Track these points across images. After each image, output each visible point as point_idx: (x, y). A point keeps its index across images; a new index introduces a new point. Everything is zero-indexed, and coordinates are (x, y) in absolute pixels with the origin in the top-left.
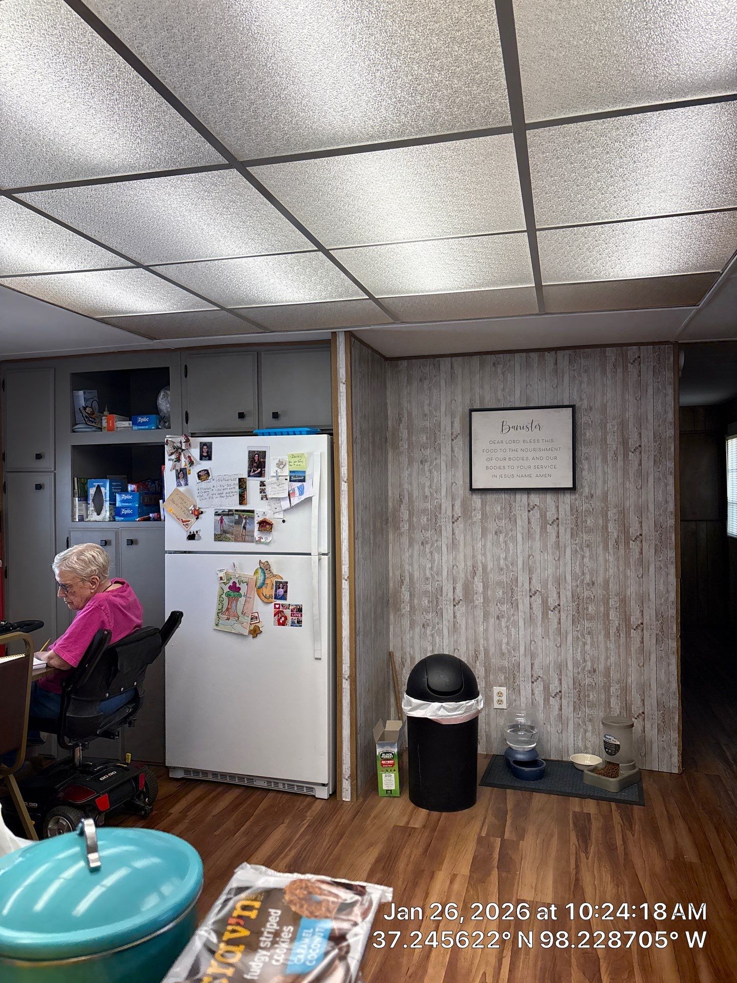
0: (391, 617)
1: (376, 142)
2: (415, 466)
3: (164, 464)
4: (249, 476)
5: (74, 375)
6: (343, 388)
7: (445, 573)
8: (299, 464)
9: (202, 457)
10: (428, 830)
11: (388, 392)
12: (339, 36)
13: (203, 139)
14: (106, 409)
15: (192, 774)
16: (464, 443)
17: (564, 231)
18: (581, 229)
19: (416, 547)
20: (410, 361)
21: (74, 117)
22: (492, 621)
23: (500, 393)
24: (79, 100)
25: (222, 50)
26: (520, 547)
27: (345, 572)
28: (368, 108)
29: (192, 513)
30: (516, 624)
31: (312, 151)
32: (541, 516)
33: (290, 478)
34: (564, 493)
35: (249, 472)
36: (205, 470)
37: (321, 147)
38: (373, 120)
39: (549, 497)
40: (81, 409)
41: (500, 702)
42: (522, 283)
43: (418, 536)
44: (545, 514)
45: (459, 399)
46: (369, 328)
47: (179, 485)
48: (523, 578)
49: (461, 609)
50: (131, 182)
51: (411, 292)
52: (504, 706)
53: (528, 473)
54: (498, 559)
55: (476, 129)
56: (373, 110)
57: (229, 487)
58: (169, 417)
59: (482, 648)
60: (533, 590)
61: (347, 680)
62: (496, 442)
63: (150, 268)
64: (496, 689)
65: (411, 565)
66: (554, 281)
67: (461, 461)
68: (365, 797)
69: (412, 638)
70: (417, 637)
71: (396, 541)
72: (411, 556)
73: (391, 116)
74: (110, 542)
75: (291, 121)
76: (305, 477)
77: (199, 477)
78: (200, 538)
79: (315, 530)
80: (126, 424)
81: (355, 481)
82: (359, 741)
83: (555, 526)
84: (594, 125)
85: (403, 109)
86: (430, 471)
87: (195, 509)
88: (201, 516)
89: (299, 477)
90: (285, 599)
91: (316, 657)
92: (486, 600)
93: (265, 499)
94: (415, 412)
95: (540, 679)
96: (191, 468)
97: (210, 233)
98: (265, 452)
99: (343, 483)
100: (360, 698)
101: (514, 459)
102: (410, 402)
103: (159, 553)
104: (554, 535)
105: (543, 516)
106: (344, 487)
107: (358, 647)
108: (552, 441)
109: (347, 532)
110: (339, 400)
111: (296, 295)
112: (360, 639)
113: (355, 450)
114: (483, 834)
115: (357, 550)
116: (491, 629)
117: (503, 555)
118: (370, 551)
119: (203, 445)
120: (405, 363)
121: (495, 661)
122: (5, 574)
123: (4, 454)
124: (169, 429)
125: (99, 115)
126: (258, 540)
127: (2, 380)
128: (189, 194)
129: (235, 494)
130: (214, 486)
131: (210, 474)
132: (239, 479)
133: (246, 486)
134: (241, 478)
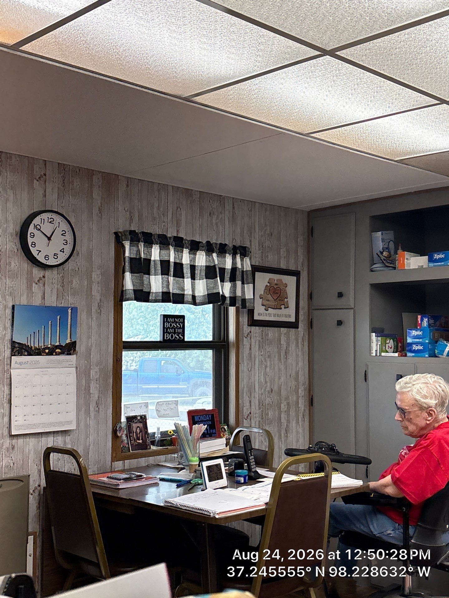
5: (371, 217)
14: (401, 247)
122: (311, 402)
123: (311, 293)
127: (311, 227)
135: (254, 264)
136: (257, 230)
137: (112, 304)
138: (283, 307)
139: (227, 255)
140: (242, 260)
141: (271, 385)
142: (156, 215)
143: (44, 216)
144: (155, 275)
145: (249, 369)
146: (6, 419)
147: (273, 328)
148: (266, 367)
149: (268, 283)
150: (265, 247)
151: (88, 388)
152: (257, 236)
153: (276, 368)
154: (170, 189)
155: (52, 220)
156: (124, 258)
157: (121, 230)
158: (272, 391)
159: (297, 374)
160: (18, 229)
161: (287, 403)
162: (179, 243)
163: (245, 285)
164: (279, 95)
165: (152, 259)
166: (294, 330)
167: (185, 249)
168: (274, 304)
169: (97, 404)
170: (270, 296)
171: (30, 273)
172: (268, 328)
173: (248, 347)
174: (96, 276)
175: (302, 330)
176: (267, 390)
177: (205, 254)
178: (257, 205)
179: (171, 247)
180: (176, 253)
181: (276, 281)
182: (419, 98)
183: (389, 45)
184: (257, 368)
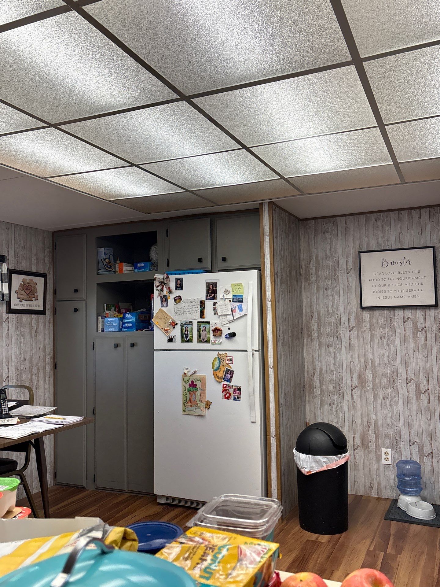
0: (307, 398)
1: (268, 78)
2: (321, 292)
3: (153, 293)
4: (206, 299)
5: (97, 237)
6: (267, 239)
7: (345, 367)
8: (238, 290)
9: (177, 288)
10: (331, 545)
11: (301, 243)
12: (235, 19)
13: (164, 85)
14: (118, 259)
15: (171, 501)
16: (355, 275)
17: (404, 125)
18: (416, 122)
19: (324, 349)
20: (316, 220)
21: (90, 79)
22: (379, 401)
23: (380, 240)
24: (92, 69)
25: (169, 34)
26: (399, 348)
27: (271, 363)
28: (260, 58)
29: (171, 324)
30: (397, 403)
31: (229, 86)
32: (413, 325)
33: (233, 300)
34: (429, 308)
35: (207, 296)
36: (179, 296)
37: (234, 84)
38: (264, 65)
39: (419, 313)
40: (103, 260)
41: (387, 459)
42: (383, 162)
43: (325, 341)
44: (416, 324)
45: (352, 245)
46: (285, 199)
47: (163, 306)
48: (401, 370)
49: (357, 392)
50: (124, 113)
51: (308, 172)
52: (390, 462)
53: (402, 294)
54: (384, 355)
55: (330, 64)
56: (262, 59)
57: (193, 307)
58: (157, 263)
59: (372, 421)
60: (409, 378)
61: (274, 438)
62: (379, 274)
63: (140, 166)
64: (384, 450)
65: (321, 361)
66: (406, 159)
67: (354, 287)
68: (288, 520)
69: (322, 413)
70: (325, 413)
71: (309, 344)
72: (320, 355)
73: (275, 61)
74: (120, 344)
75: (214, 70)
76: (242, 299)
77: (175, 300)
78: (175, 340)
79: (249, 334)
80: (131, 268)
81: (276, 300)
82: (283, 481)
83: (424, 332)
84: (408, 55)
85: (281, 57)
86: (332, 295)
87: (173, 322)
88: (176, 326)
89: (239, 299)
90: (230, 382)
91: (252, 421)
92: (375, 386)
93: (216, 314)
94: (320, 255)
95: (416, 443)
96: (171, 295)
97: (174, 142)
98: (217, 283)
99: (268, 302)
100: (284, 452)
101: (392, 285)
102: (317, 248)
103: (151, 350)
104: (423, 339)
105: (415, 325)
106: (269, 305)
107: (281, 415)
108: (419, 272)
109: (272, 335)
110: (265, 247)
111: (233, 179)
112: (282, 410)
113: (276, 280)
114: (372, 549)
115: (279, 348)
116: (379, 407)
117: (386, 354)
118: (289, 350)
119: (177, 280)
120: (313, 222)
121: (383, 430)
122: (55, 366)
123: (55, 289)
124: (157, 271)
125: (103, 77)
126: (213, 341)
127: (55, 243)
128: (158, 118)
129: (197, 311)
130: (184, 307)
131: (182, 298)
132: (200, 301)
133: (204, 306)
134: (201, 301)
135: (10, 268)
136: (13, 244)
138: (33, 299)
141: (24, 356)
145: (7, 345)
147: (26, 315)
148: (21, 343)
149: (22, 282)
150: (20, 256)
152: (13, 248)
153: (29, 343)
158: (25, 360)
159: (45, 347)
161: (37, 368)
163: (3, 284)
166: (42, 316)
168: (26, 297)
170: (23, 291)
172: (22, 315)
173: (6, 328)
175: (49, 316)
176: (21, 359)
178: (13, 226)
181: (28, 281)
182: (117, 161)
183: (93, 126)
184: (14, 345)
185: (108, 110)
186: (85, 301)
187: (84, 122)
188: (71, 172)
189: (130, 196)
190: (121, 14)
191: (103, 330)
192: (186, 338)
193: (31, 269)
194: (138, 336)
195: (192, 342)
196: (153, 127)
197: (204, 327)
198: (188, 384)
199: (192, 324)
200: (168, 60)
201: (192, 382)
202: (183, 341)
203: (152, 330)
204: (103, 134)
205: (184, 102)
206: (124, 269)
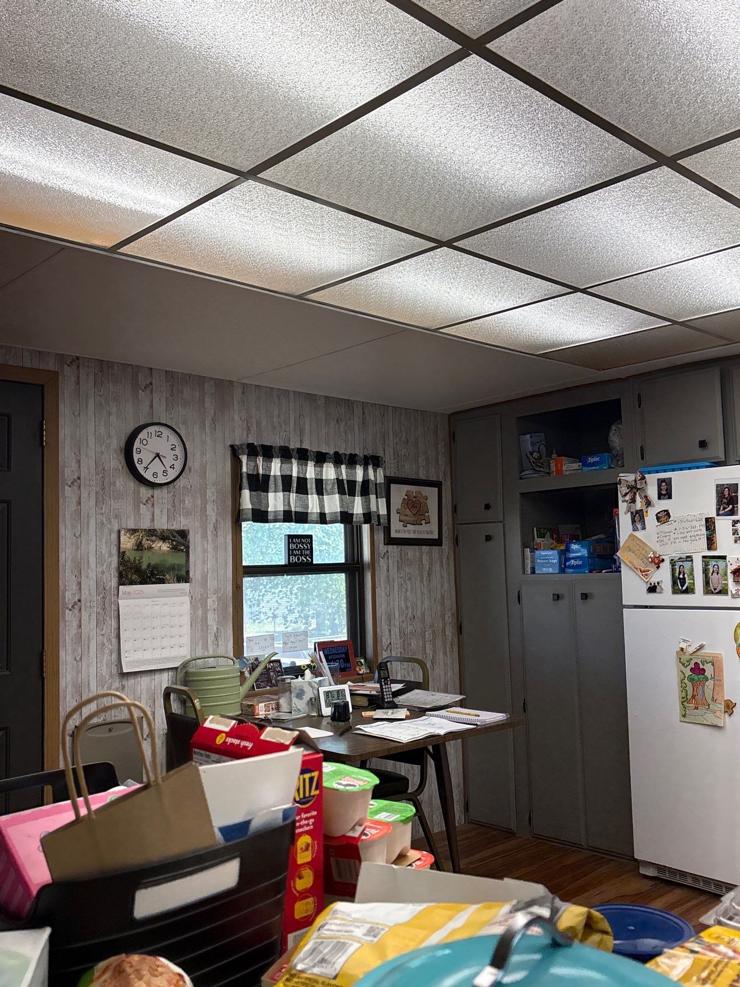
3: (617, 507)
4: (718, 515)
5: (519, 418)
9: (660, 496)
13: (627, 145)
14: (554, 452)
15: (667, 874)
21: (501, 158)
24: (504, 142)
25: (634, 54)
29: (652, 562)
35: (718, 510)
40: (528, 455)
47: (636, 529)
50: (559, 206)
57: (694, 530)
58: (623, 454)
63: (588, 290)
74: (563, 595)
75: (721, 100)
78: (662, 589)
80: (576, 466)
87: (655, 557)
88: (662, 565)
96: (650, 509)
97: (647, 240)
98: (737, 484)
103: (616, 607)
119: (660, 482)
122: (460, 629)
123: (456, 506)
124: (623, 467)
125: (523, 151)
126: (734, 592)
127: (452, 432)
128: (618, 204)
129: (701, 537)
130: (676, 529)
131: (671, 514)
132: (706, 519)
133: (714, 527)
134: (708, 518)
135: (388, 475)
136: (391, 438)
137: (229, 524)
138: (423, 522)
139: (358, 466)
140: (375, 471)
141: (413, 611)
142: (276, 424)
143: (152, 429)
144: (276, 492)
145: (388, 594)
146: (114, 656)
147: (413, 547)
148: (407, 590)
149: (406, 495)
150: (401, 455)
151: (205, 619)
152: (391, 444)
153: (419, 591)
154: (291, 395)
155: (160, 433)
156: (241, 474)
157: (237, 443)
158: (414, 618)
159: (443, 597)
160: (123, 444)
161: (432, 631)
162: (303, 456)
163: (379, 499)
164: (399, 290)
165: (272, 474)
166: (437, 547)
167: (309, 462)
168: (413, 519)
169: (216, 637)
170: (408, 510)
171: (137, 493)
172: (408, 547)
173: (385, 568)
174: (211, 493)
175: (447, 548)
176: (408, 617)
177: (332, 466)
178: (390, 409)
179: (293, 460)
180: (300, 466)
181: (414, 494)
182: (550, 287)
183: (508, 234)
184: (396, 593)
185: (532, 204)
186: (502, 524)
187: (493, 230)
188: (475, 315)
189: (572, 343)
190: (550, 41)
191: (533, 572)
192: (682, 587)
193: (419, 475)
194: (595, 581)
195: (694, 593)
196: (609, 221)
197: (716, 567)
198: (689, 668)
199: (692, 560)
200: (633, 100)
201: (696, 664)
202: (675, 591)
203: (618, 571)
204: (525, 244)
205: (665, 168)
206: (564, 468)
